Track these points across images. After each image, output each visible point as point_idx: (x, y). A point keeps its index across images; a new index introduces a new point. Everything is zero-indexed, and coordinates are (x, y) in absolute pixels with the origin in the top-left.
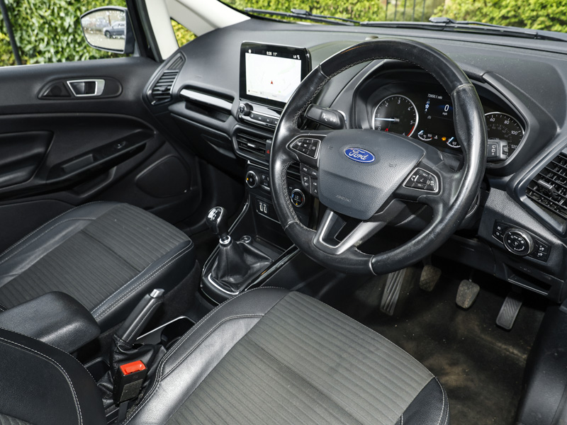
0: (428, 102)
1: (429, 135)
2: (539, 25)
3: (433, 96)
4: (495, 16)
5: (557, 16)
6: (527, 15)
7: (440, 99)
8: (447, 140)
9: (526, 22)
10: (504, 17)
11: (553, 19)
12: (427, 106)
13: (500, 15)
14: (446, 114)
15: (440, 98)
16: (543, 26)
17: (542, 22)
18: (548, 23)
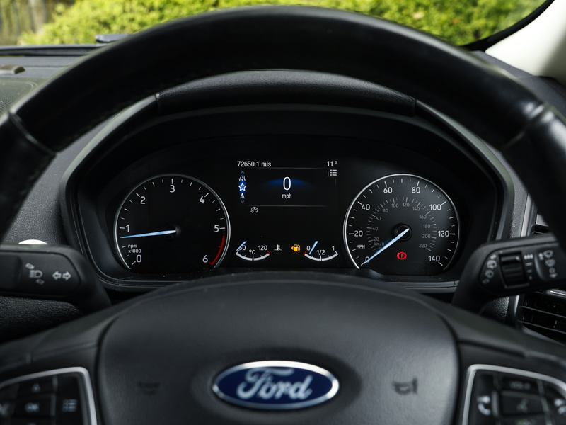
0: (242, 178)
1: (262, 248)
3: (250, 164)
7: (266, 169)
8: (303, 250)
12: (242, 187)
14: (290, 196)
15: (267, 164)
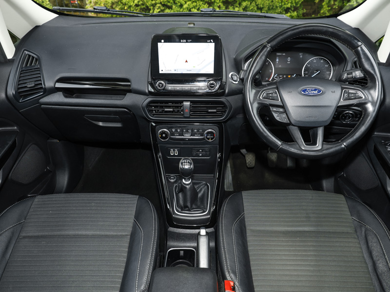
0: (278, 58)
1: (280, 76)
2: (158, 9)
3: (280, 54)
4: (131, 4)
5: (166, 3)
6: (150, 3)
9: (150, 7)
10: (137, 5)
11: (164, 5)
12: (277, 60)
13: (134, 4)
14: (289, 63)
15: (284, 54)
16: (159, 10)
17: (159, 7)
18: (162, 8)
